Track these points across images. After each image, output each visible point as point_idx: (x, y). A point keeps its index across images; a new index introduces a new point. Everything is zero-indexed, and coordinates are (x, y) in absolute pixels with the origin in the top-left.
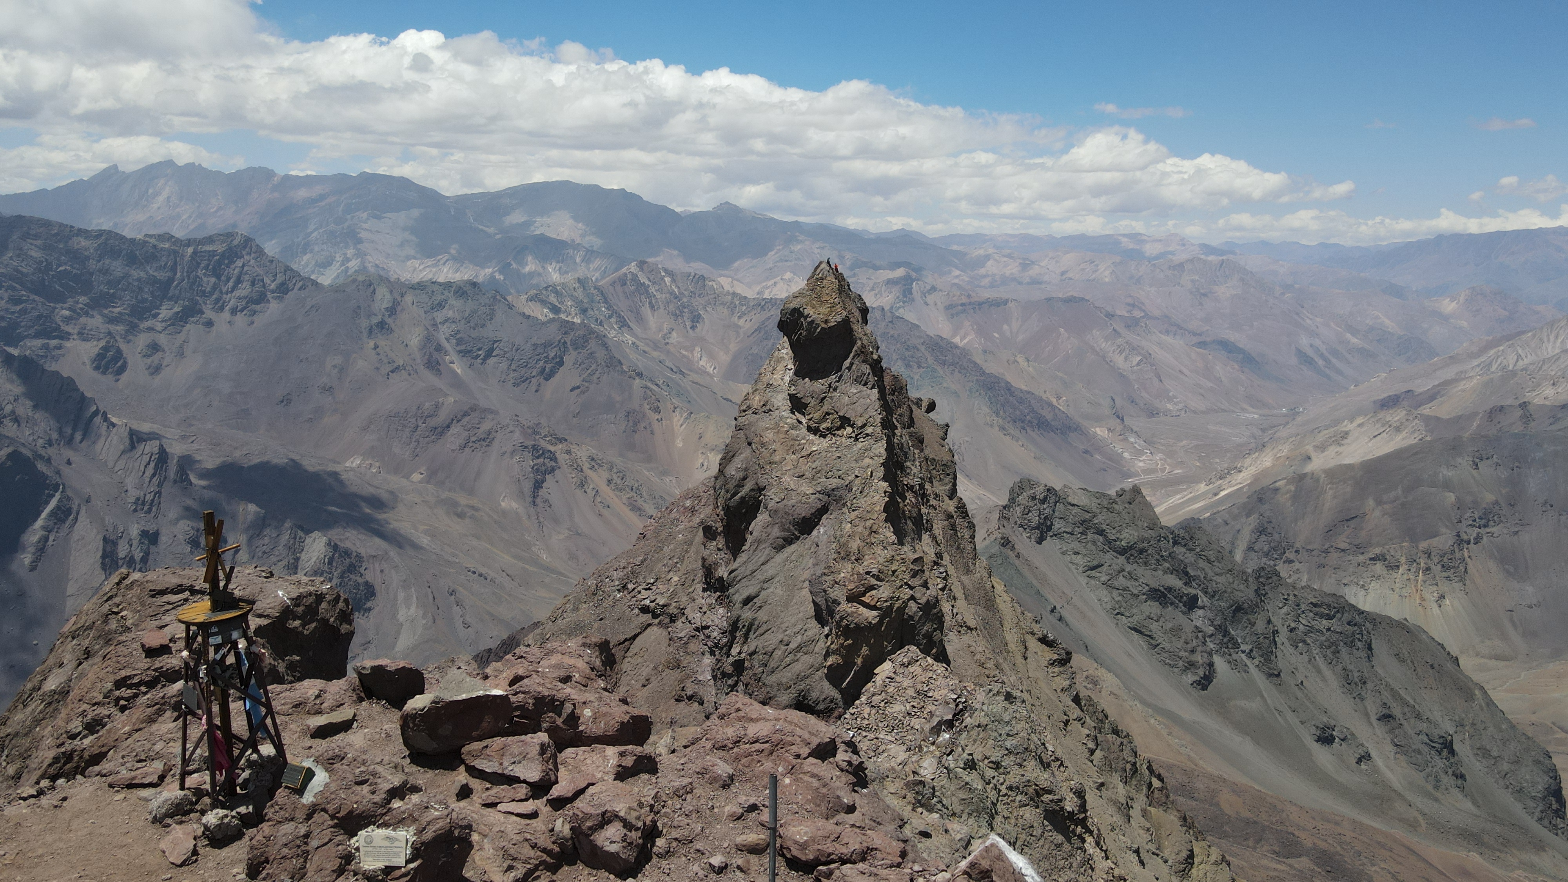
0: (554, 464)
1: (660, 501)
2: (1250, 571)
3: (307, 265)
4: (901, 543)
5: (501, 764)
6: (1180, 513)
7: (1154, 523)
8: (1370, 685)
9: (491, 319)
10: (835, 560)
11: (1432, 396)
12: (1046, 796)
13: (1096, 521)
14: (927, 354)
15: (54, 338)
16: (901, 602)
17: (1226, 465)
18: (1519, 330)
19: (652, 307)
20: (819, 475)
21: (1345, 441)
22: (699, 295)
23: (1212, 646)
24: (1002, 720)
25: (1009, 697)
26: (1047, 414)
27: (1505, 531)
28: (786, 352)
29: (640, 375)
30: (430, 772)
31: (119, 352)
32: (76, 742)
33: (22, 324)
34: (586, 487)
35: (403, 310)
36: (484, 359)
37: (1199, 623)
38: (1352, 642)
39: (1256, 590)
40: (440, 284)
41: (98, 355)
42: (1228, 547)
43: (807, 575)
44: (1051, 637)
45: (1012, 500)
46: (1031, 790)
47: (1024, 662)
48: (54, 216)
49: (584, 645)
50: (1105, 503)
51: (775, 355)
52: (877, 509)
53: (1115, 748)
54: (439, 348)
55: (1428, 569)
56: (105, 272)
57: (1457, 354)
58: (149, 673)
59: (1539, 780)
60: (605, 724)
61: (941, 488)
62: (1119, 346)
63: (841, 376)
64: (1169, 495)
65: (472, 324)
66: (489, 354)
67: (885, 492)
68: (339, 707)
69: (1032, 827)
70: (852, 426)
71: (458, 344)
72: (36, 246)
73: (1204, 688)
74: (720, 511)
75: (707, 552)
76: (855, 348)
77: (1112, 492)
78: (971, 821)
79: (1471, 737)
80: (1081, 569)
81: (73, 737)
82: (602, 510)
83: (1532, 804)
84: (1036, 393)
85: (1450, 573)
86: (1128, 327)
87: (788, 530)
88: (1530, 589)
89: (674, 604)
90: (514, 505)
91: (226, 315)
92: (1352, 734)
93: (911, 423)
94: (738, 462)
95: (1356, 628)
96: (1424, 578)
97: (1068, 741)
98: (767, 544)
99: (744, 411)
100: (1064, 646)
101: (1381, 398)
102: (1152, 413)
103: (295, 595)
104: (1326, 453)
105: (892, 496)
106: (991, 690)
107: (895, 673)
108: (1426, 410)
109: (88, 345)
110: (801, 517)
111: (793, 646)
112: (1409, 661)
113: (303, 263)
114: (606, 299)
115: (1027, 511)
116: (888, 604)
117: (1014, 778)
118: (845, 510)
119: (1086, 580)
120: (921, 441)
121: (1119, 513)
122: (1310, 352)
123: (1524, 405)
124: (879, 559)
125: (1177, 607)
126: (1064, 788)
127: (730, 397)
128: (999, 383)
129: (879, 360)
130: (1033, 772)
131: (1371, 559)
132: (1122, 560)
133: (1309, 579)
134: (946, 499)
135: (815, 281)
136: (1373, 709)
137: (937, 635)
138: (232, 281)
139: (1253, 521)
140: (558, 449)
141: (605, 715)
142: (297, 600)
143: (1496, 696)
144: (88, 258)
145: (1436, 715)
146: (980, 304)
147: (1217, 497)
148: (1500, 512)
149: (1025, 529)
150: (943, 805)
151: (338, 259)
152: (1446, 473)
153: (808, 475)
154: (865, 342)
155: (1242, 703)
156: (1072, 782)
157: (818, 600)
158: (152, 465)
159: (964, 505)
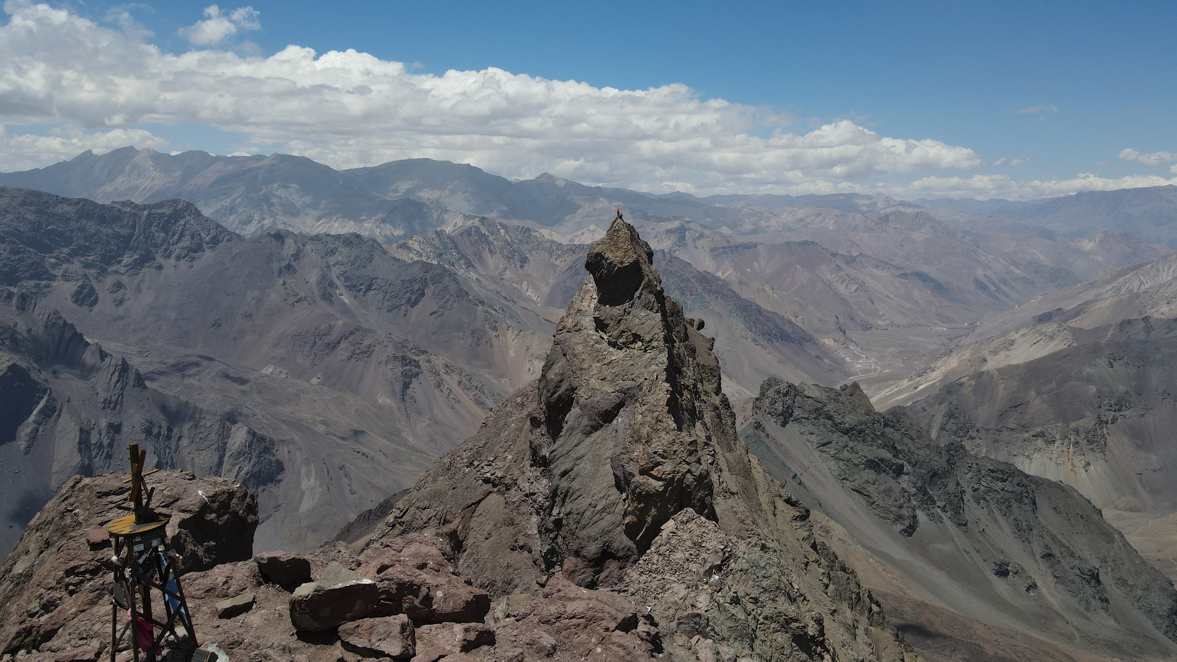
0: (418, 370)
1: (498, 397)
2: (942, 445)
3: (233, 222)
4: (680, 429)
5: (370, 641)
6: (889, 402)
7: (869, 410)
8: (1035, 532)
9: (370, 262)
10: (630, 442)
11: (1077, 313)
12: (793, 624)
13: (826, 409)
14: (697, 285)
15: (43, 279)
16: (680, 474)
17: (923, 366)
18: (1141, 262)
19: (491, 251)
20: (617, 378)
21: (1012, 347)
22: (526, 243)
23: (915, 503)
24: (759, 565)
25: (764, 548)
26: (787, 328)
27: (1134, 414)
28: (592, 286)
29: (482, 303)
30: (313, 646)
31: (92, 289)
32: (35, 619)
33: (20, 269)
34: (442, 387)
35: (304, 256)
36: (365, 292)
37: (905, 486)
38: (1021, 499)
39: (947, 460)
40: (332, 236)
41: (77, 291)
42: (925, 428)
43: (609, 454)
44: (794, 499)
45: (763, 394)
46: (782, 619)
47: (774, 518)
48: (44, 189)
49: (437, 535)
50: (832, 395)
51: (583, 288)
52: (661, 404)
53: (844, 582)
54: (332, 284)
55: (1077, 443)
56: (82, 229)
57: (1095, 281)
58: (92, 563)
59: (1165, 602)
60: (453, 603)
61: (709, 387)
62: (841, 278)
63: (633, 303)
64: (880, 389)
65: (356, 266)
66: (369, 288)
67: (667, 391)
68: (242, 591)
69: (783, 647)
70: (642, 341)
71: (346, 281)
72: (31, 211)
73: (910, 535)
74: (543, 405)
75: (534, 437)
76: (644, 282)
77: (838, 387)
78: (736, 644)
79: (1112, 570)
80: (815, 446)
81: (32, 615)
82: (454, 404)
83: (1159, 621)
84: (780, 313)
85: (1093, 446)
86: (847, 263)
87: (595, 420)
88: (1154, 458)
89: (509, 477)
90: (388, 401)
91: (172, 261)
92: (1022, 569)
93: (686, 338)
94: (556, 369)
95: (1024, 488)
96: (1074, 450)
97: (808, 578)
98: (579, 431)
99: (561, 330)
100: (804, 505)
101: (1039, 314)
102: (866, 327)
103: (211, 494)
104: (998, 356)
105: (672, 394)
106: (750, 543)
107: (676, 528)
108: (1072, 323)
109: (69, 284)
110: (604, 410)
111: (599, 508)
112: (1064, 513)
113: (230, 221)
114: (456, 246)
115: (774, 402)
116: (671, 476)
117: (768, 610)
118: (637, 404)
119: (819, 454)
120: (694, 352)
121: (843, 403)
122: (984, 280)
123: (1146, 319)
124: (663, 441)
125: (888, 474)
126: (807, 617)
127: (549, 319)
128: (751, 306)
129: (662, 291)
130: (783, 605)
131: (1034, 436)
132: (846, 438)
133: (987, 452)
134: (713, 395)
135: (613, 232)
136: (1038, 550)
137: (708, 499)
138: (177, 235)
139: (944, 408)
140: (421, 358)
141: (453, 595)
142: (213, 498)
143: (1130, 539)
144: (69, 220)
145: (1086, 554)
146: (737, 247)
147: (917, 390)
148: (1130, 399)
149: (772, 416)
150: (715, 633)
151: (256, 218)
152: (1088, 370)
153: (609, 378)
154: (651, 277)
155: (939, 546)
156: (813, 613)
157: (617, 473)
158: (117, 374)
159: (727, 400)
